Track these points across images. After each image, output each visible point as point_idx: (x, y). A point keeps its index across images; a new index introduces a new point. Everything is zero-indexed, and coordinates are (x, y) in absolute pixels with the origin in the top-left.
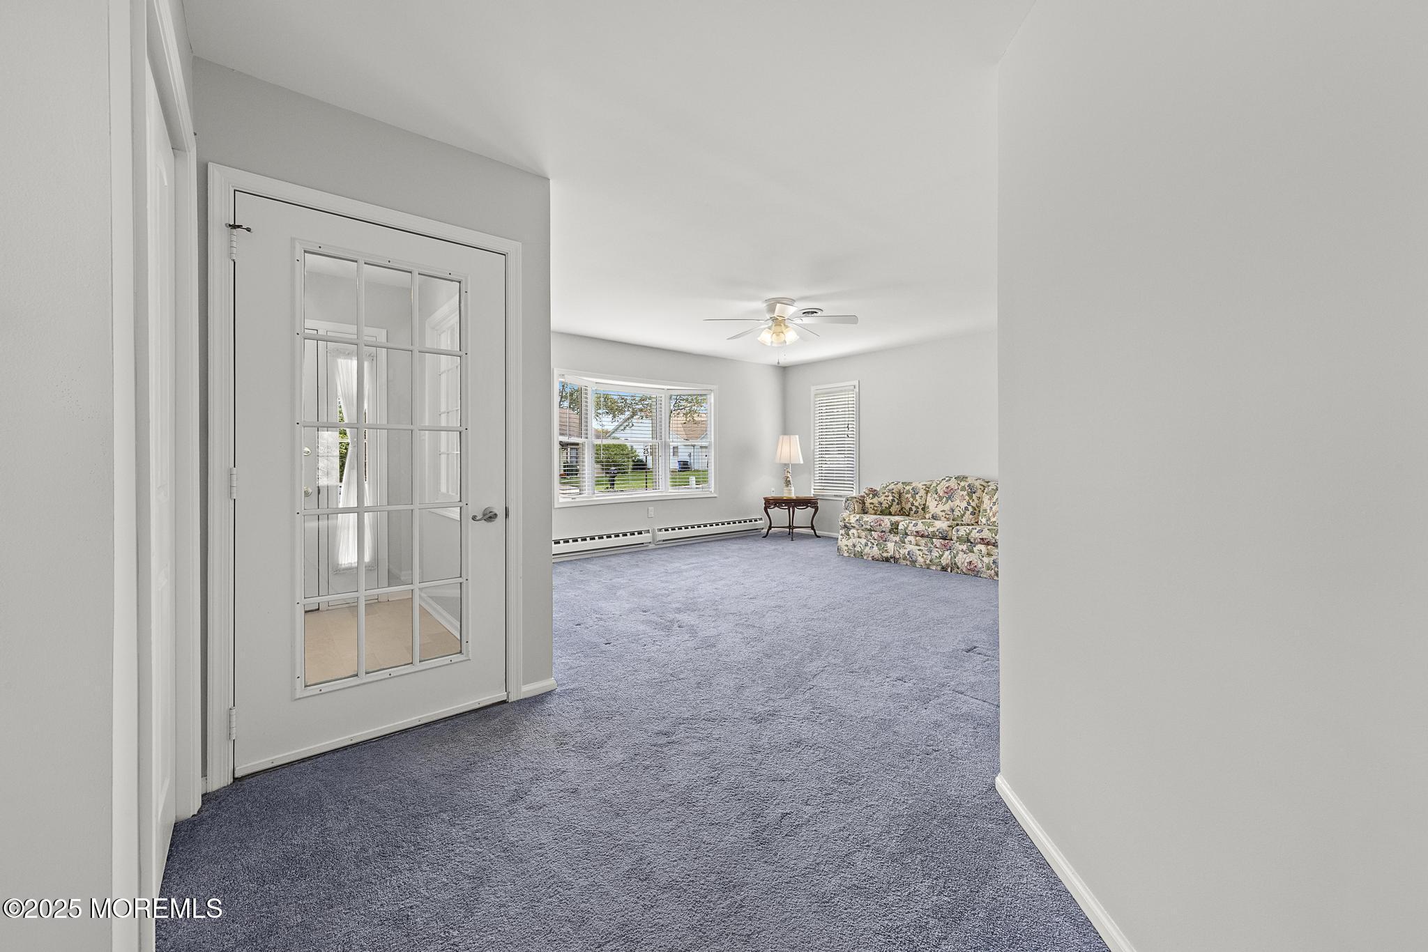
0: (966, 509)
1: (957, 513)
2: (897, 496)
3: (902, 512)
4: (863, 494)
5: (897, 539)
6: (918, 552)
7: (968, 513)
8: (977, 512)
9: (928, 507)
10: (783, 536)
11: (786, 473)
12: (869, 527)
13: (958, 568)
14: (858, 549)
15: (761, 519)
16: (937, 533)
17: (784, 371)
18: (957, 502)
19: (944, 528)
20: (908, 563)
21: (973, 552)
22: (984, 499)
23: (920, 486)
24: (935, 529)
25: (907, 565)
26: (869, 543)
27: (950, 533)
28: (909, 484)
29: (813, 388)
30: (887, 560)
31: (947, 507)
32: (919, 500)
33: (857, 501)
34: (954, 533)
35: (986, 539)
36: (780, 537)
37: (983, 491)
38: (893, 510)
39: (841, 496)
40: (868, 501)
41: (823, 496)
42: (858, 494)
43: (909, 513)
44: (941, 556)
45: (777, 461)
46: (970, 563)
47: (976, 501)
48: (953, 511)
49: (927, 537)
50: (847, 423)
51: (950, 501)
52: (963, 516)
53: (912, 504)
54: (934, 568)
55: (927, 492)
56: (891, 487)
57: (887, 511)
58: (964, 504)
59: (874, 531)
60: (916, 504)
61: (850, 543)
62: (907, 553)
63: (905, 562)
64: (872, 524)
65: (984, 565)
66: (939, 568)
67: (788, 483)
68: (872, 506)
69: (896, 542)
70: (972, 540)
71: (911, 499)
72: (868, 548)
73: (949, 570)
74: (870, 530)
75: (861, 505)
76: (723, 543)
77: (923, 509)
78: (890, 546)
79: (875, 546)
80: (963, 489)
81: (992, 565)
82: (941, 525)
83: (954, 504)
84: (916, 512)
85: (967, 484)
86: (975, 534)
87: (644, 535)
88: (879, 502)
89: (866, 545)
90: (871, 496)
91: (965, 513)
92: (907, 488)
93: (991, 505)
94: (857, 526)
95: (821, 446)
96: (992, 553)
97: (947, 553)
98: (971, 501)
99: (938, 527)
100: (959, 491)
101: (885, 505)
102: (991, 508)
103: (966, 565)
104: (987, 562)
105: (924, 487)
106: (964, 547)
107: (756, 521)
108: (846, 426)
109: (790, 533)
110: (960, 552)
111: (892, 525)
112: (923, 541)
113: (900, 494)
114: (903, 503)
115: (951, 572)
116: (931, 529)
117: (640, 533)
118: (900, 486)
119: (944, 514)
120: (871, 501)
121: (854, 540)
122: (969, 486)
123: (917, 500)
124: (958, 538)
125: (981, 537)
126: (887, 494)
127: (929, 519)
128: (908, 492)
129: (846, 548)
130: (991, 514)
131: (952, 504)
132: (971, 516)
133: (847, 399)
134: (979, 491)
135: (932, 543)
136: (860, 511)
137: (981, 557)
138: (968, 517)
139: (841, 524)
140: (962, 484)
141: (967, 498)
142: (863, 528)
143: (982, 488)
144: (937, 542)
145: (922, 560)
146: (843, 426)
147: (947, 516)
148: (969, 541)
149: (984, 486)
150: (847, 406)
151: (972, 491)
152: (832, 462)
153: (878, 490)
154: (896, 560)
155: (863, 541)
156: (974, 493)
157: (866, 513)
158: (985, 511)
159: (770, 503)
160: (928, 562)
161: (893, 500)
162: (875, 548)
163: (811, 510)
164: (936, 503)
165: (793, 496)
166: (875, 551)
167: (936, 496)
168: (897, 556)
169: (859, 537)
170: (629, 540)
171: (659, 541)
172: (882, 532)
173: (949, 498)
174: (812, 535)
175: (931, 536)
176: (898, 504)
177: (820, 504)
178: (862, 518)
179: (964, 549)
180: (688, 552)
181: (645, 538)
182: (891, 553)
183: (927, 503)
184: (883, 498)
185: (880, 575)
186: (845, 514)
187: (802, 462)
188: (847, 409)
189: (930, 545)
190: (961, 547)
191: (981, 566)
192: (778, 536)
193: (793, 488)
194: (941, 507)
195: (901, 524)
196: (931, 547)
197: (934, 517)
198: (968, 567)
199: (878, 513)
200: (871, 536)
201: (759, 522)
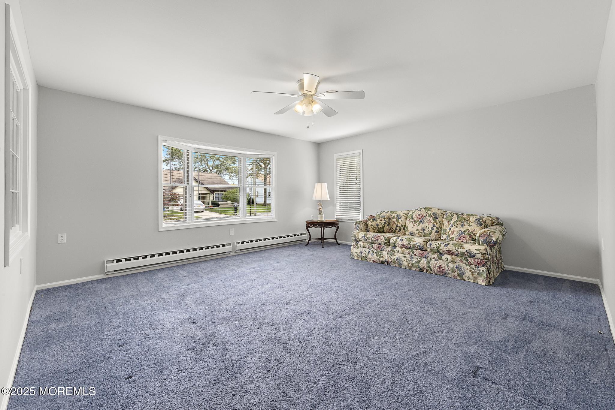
0: (433, 229)
1: (426, 231)
2: (387, 220)
3: (391, 231)
4: (366, 219)
5: (389, 249)
6: (403, 259)
7: (434, 231)
8: (439, 231)
9: (407, 227)
10: (318, 244)
11: (320, 206)
12: (371, 241)
13: (431, 270)
14: (364, 255)
15: (305, 234)
16: (416, 246)
17: (319, 145)
18: (426, 225)
19: (421, 243)
20: (397, 265)
21: (442, 260)
22: (443, 223)
23: (401, 214)
24: (415, 243)
25: (396, 266)
26: (371, 251)
27: (425, 246)
28: (394, 212)
29: (335, 155)
30: (383, 263)
31: (420, 228)
32: (401, 223)
33: (363, 224)
34: (428, 246)
35: (451, 251)
36: (316, 244)
37: (443, 217)
38: (385, 229)
39: (352, 220)
40: (370, 223)
41: (341, 219)
42: (362, 219)
43: (395, 231)
44: (419, 262)
45: (314, 198)
46: (440, 267)
47: (439, 224)
48: (424, 230)
49: (410, 248)
50: (355, 175)
51: (421, 223)
52: (430, 233)
53: (397, 226)
54: (414, 269)
55: (406, 218)
56: (384, 214)
57: (382, 230)
58: (431, 226)
59: (374, 243)
60: (400, 225)
61: (359, 251)
62: (396, 259)
63: (394, 265)
64: (373, 239)
65: (450, 268)
66: (418, 269)
67: (320, 212)
68: (372, 227)
69: (388, 251)
70: (441, 252)
71: (396, 222)
72: (370, 255)
73: (425, 271)
74: (372, 243)
75: (365, 226)
76: (280, 250)
77: (404, 229)
78: (385, 253)
79: (374, 253)
80: (430, 216)
81: (455, 269)
82: (418, 240)
83: (424, 226)
84: (400, 230)
85: (432, 213)
86: (443, 248)
87: (226, 247)
88: (377, 224)
89: (369, 252)
90: (371, 220)
91: (432, 231)
92: (393, 215)
93: (450, 227)
94: (363, 241)
95: (340, 190)
96: (455, 260)
97: (423, 260)
98: (435, 224)
99: (417, 242)
100: (427, 217)
101: (380, 226)
102: (450, 228)
103: (437, 268)
104: (452, 267)
105: (404, 214)
106: (435, 256)
107: (301, 235)
108: (355, 177)
109: (322, 242)
110: (433, 259)
111: (386, 240)
112: (406, 251)
113: (389, 219)
114: (391, 225)
115: (426, 272)
116: (412, 243)
117: (224, 246)
118: (389, 214)
119: (417, 232)
120: (371, 224)
121: (361, 249)
122: (434, 214)
123: (400, 223)
124: (431, 250)
125: (447, 250)
126: (381, 219)
127: (408, 235)
128: (394, 218)
129: (356, 254)
130: (450, 233)
131: (423, 226)
132: (436, 234)
133: (355, 161)
134: (440, 217)
135: (413, 253)
136: (365, 230)
137: (447, 263)
138: (434, 235)
139: (353, 238)
140: (429, 212)
141: (433, 222)
142: (367, 241)
143: (442, 215)
144: (416, 252)
145: (406, 264)
146: (353, 177)
147: (420, 233)
148: (438, 252)
149: (443, 214)
150: (355, 165)
151: (436, 218)
152: (347, 199)
153: (375, 216)
154: (389, 263)
155: (367, 250)
156: (437, 218)
157: (369, 231)
158: (445, 230)
159: (310, 224)
160: (410, 265)
161: (385, 223)
162: (375, 255)
163: (334, 229)
164: (413, 225)
165: (324, 220)
166: (375, 257)
167: (412, 220)
168: (390, 261)
169: (364, 247)
170: (216, 250)
171: (237, 250)
172: (379, 244)
173: (421, 222)
174: (335, 243)
175: (412, 248)
176: (388, 225)
177: (340, 224)
178: (366, 235)
179: (436, 257)
180: (255, 257)
181: (227, 248)
182: (385, 258)
183: (407, 225)
184: (379, 221)
185: (379, 276)
186: (356, 232)
187: (329, 199)
188: (355, 167)
189: (411, 254)
190: (433, 256)
191: (447, 269)
192: (315, 245)
193: (323, 215)
194: (416, 228)
195: (391, 239)
196: (412, 255)
197: (411, 234)
198: (439, 270)
199: (376, 231)
200: (372, 247)
201: (303, 236)
